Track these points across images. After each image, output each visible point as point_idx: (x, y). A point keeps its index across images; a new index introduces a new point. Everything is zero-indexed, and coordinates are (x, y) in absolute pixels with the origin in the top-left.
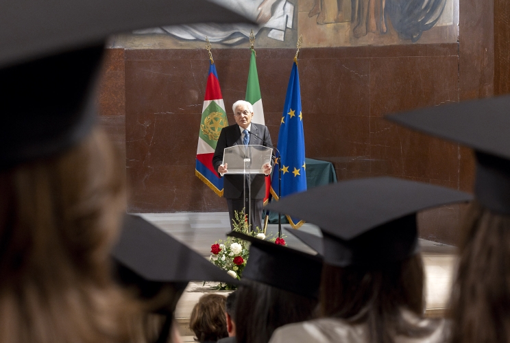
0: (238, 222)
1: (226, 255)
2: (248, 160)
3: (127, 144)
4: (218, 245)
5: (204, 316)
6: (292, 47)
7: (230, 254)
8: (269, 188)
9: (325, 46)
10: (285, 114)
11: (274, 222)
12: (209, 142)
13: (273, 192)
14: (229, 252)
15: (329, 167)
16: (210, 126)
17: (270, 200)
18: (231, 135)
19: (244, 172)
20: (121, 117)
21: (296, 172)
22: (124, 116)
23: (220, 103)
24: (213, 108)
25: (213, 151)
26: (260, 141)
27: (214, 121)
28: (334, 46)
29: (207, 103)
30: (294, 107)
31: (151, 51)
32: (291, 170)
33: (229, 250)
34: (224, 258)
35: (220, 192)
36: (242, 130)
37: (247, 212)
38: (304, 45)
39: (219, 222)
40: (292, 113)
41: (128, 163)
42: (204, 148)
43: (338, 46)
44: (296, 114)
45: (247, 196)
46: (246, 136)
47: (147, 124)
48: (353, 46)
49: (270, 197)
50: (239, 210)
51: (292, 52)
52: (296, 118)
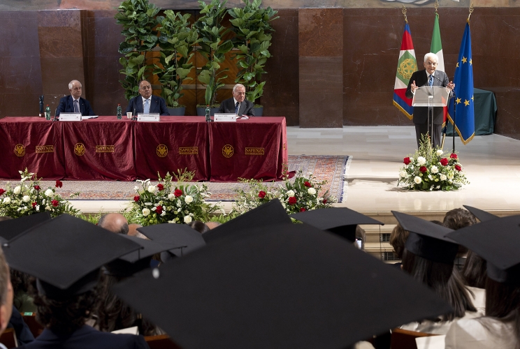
0: (423, 142)
1: (414, 165)
2: (432, 97)
3: (344, 77)
4: (408, 158)
5: (400, 235)
6: (466, 6)
7: (418, 165)
8: (446, 114)
9: (490, 6)
10: (459, 61)
11: (449, 135)
12: (404, 81)
13: (450, 117)
14: (416, 163)
15: (491, 95)
16: (404, 69)
17: (447, 124)
18: (420, 78)
19: (429, 105)
20: (340, 57)
21: (467, 103)
22: (341, 57)
23: (412, 52)
24: (407, 56)
25: (406, 87)
26: (441, 83)
27: (407, 65)
28: (497, 6)
29: (402, 53)
30: (466, 56)
31: (362, 9)
32: (463, 101)
33: (416, 162)
34: (412, 168)
35: (411, 116)
36: (428, 75)
37: (430, 135)
38: (475, 6)
39: (409, 134)
40: (464, 60)
41: (344, 90)
42: (400, 85)
43: (500, 6)
44: (468, 60)
45: (431, 123)
46: (431, 79)
47: (358, 62)
48: (512, 6)
49: (447, 120)
50: (425, 133)
51: (466, 11)
52: (467, 63)
